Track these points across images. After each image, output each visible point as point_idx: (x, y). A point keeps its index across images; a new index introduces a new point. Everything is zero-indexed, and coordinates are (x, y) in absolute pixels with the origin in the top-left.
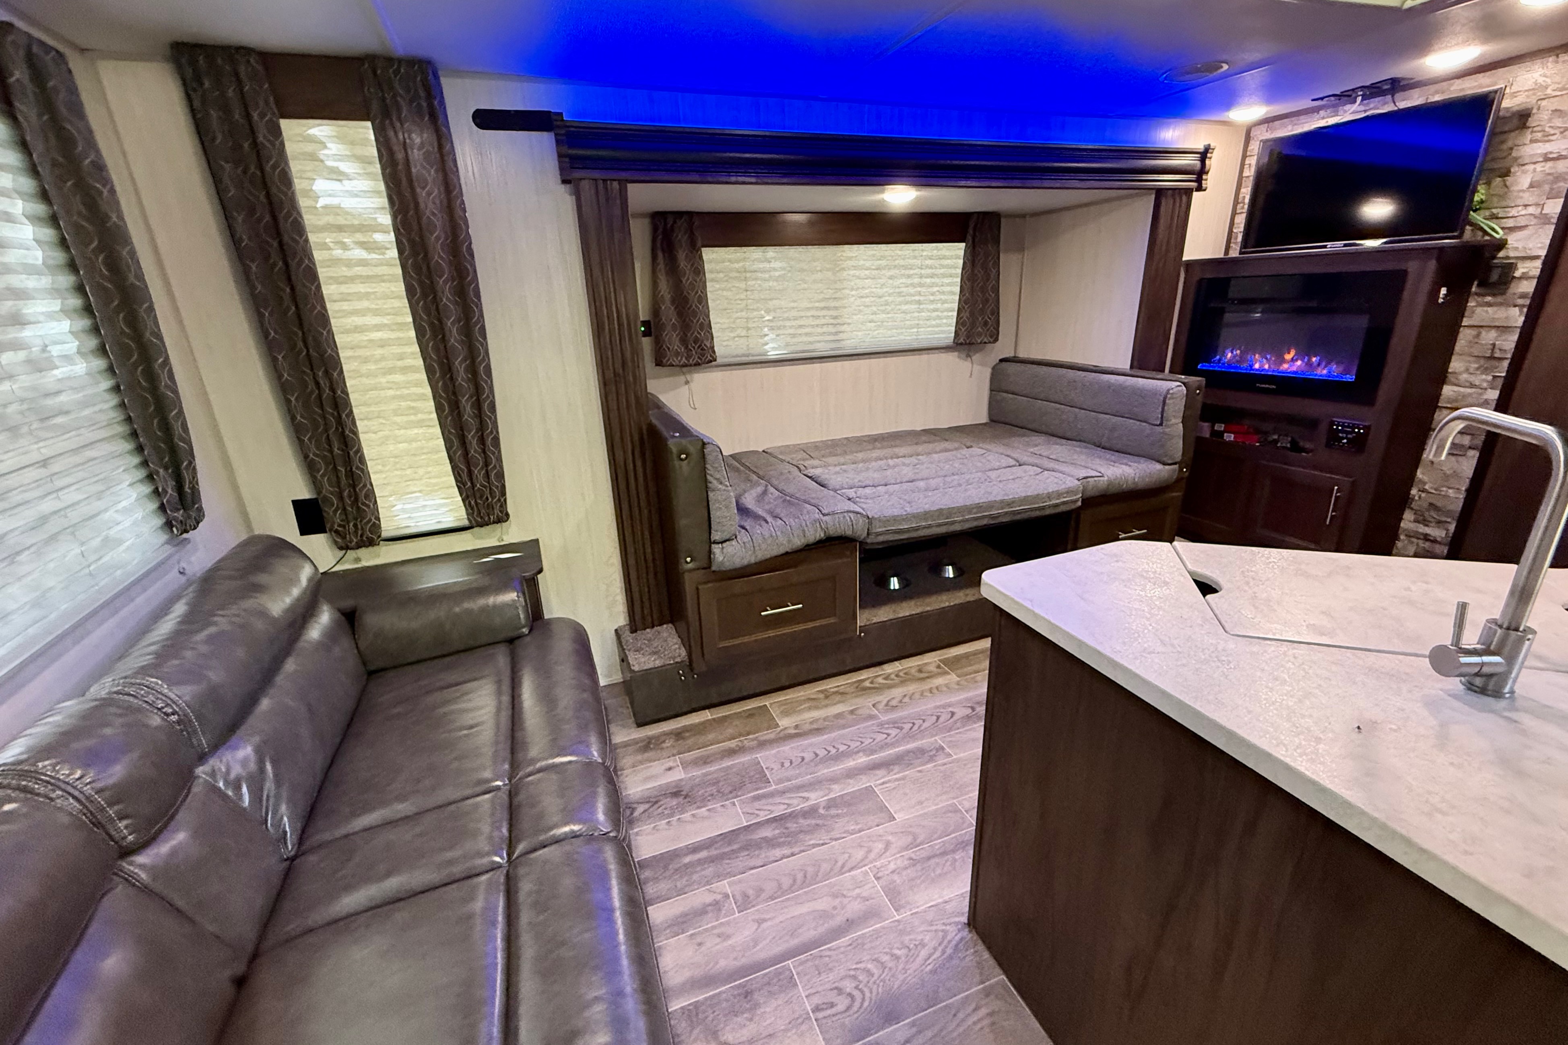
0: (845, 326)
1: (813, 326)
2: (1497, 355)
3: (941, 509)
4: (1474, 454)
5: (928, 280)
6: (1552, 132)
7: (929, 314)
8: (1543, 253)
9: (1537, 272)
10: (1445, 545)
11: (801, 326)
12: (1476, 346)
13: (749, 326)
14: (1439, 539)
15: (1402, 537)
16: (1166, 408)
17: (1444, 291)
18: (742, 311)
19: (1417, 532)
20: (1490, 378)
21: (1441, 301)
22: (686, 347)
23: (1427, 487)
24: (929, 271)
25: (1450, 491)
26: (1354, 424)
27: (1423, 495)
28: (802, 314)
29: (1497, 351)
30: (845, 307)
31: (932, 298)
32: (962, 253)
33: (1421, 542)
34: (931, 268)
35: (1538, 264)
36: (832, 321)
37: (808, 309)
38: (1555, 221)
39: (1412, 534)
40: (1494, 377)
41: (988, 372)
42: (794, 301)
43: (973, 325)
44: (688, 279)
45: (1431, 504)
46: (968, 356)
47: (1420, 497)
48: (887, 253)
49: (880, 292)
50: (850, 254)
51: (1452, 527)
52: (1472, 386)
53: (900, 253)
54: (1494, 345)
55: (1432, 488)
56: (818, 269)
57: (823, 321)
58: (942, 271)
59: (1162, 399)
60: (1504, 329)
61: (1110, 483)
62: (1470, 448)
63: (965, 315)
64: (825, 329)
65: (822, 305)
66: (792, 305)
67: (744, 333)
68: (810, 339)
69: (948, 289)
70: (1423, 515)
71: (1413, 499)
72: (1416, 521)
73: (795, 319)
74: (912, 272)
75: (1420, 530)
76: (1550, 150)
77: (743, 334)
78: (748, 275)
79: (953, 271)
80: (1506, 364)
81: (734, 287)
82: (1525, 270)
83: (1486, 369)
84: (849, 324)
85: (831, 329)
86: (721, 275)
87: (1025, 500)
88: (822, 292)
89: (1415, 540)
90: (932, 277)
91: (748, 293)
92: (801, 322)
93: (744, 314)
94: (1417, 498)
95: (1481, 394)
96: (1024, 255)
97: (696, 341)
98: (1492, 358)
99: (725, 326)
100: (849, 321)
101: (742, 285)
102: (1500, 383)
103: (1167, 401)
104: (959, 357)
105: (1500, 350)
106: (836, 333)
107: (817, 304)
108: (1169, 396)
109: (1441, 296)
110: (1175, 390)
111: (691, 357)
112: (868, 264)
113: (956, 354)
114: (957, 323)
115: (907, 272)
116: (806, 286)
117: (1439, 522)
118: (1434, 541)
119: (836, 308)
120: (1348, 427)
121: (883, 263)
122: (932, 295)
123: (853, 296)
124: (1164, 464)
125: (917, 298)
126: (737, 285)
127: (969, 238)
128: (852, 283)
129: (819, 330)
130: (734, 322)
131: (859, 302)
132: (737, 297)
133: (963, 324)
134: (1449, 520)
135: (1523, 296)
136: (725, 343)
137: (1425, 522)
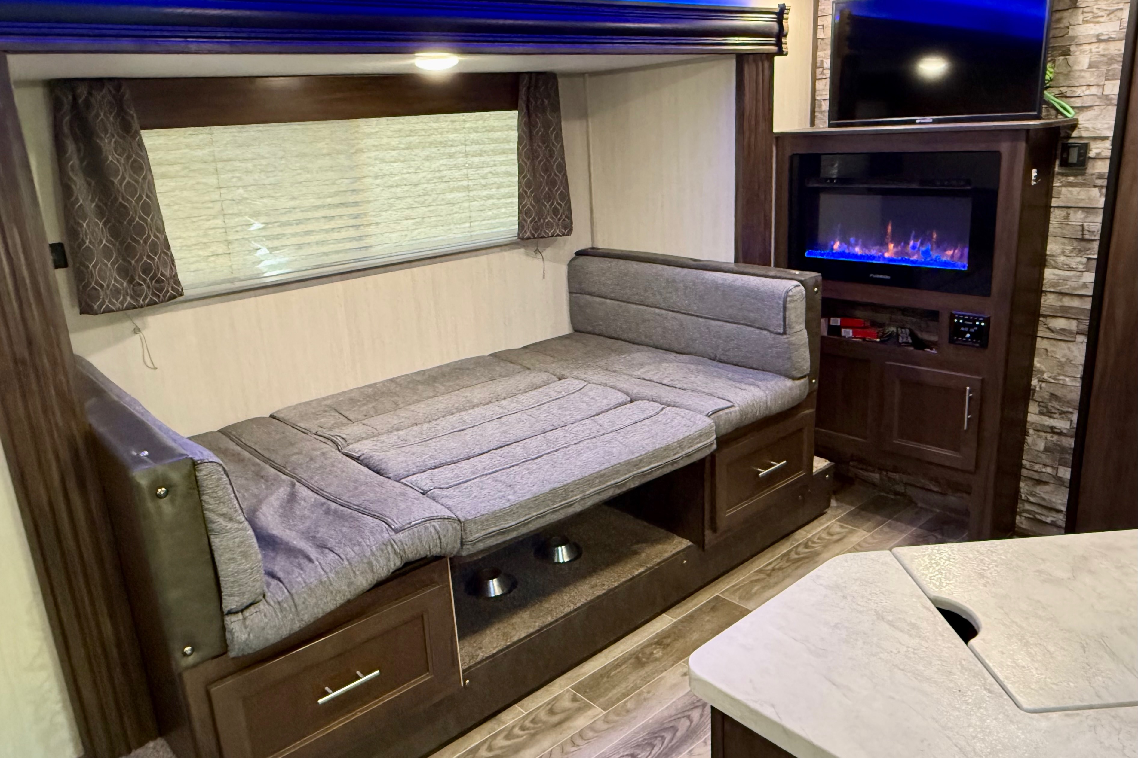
0: (372, 227)
1: (327, 231)
2: (1087, 237)
3: (555, 489)
4: (1082, 339)
5: (476, 160)
6: (1100, 14)
7: (482, 203)
8: (1110, 134)
9: (1108, 153)
10: (1071, 437)
11: (308, 233)
12: (1068, 227)
13: (230, 238)
14: (1065, 431)
15: (1031, 431)
16: (787, 313)
17: (1034, 173)
18: (215, 217)
19: (1044, 425)
20: (1084, 260)
21: (1033, 183)
22: (131, 281)
23: (1045, 376)
24: (476, 147)
25: (1067, 379)
26: (974, 317)
27: (1044, 385)
28: (310, 215)
29: (1086, 232)
30: (369, 202)
31: (483, 182)
32: (515, 122)
33: (1049, 436)
34: (477, 143)
35: (1108, 144)
36: (352, 222)
37: (318, 207)
38: (1115, 102)
39: (1039, 428)
40: (1089, 259)
41: (564, 270)
42: (294, 198)
43: (540, 215)
44: (123, 178)
45: (1052, 394)
46: (537, 251)
47: (1041, 388)
48: (418, 127)
49: (415, 178)
50: (368, 130)
51: (1075, 417)
52: (1071, 269)
53: (435, 125)
54: (1082, 226)
55: (1050, 377)
56: (325, 151)
57: (339, 223)
58: (492, 146)
59: (781, 302)
60: (1088, 210)
61: (743, 413)
62: (1078, 333)
63: (529, 202)
64: (344, 234)
65: (336, 200)
66: (293, 203)
67: (221, 249)
68: (325, 249)
69: (503, 168)
70: (1046, 407)
71: (1034, 390)
72: (1041, 413)
73: (299, 222)
74: (453, 150)
75: (1047, 423)
76: (1100, 31)
77: (220, 251)
78: (220, 165)
79: (507, 146)
80: (1096, 246)
81: (198, 183)
82: (1097, 151)
83: (1080, 251)
84: (377, 224)
85: (352, 233)
86: (177, 168)
87: (654, 455)
88: (334, 184)
89: (1043, 434)
90: (481, 155)
91: (222, 191)
92: (310, 227)
93: (219, 222)
94: (1038, 389)
95: (1080, 277)
96: (587, 121)
97: (147, 269)
98: (1083, 240)
99: (193, 241)
100: (377, 220)
101: (212, 180)
102: (1094, 263)
103: (788, 305)
104: (527, 255)
105: (1089, 231)
106: (360, 238)
107: (329, 200)
108: (788, 299)
109: (1033, 178)
110: (794, 290)
111: (140, 296)
112: (394, 142)
113: (522, 250)
114: (520, 212)
115: (448, 150)
116: (309, 176)
117: (1062, 413)
118: (1060, 434)
119: (356, 204)
120: (968, 320)
121: (414, 139)
122: (484, 178)
123: (378, 185)
124: (794, 378)
125: (465, 183)
126: (204, 181)
127: (522, 103)
128: (376, 169)
129: (336, 235)
130: (205, 235)
131: (386, 194)
132: (207, 198)
133: (528, 213)
134: (1070, 410)
135: (1100, 176)
136: (193, 267)
137: (1049, 414)
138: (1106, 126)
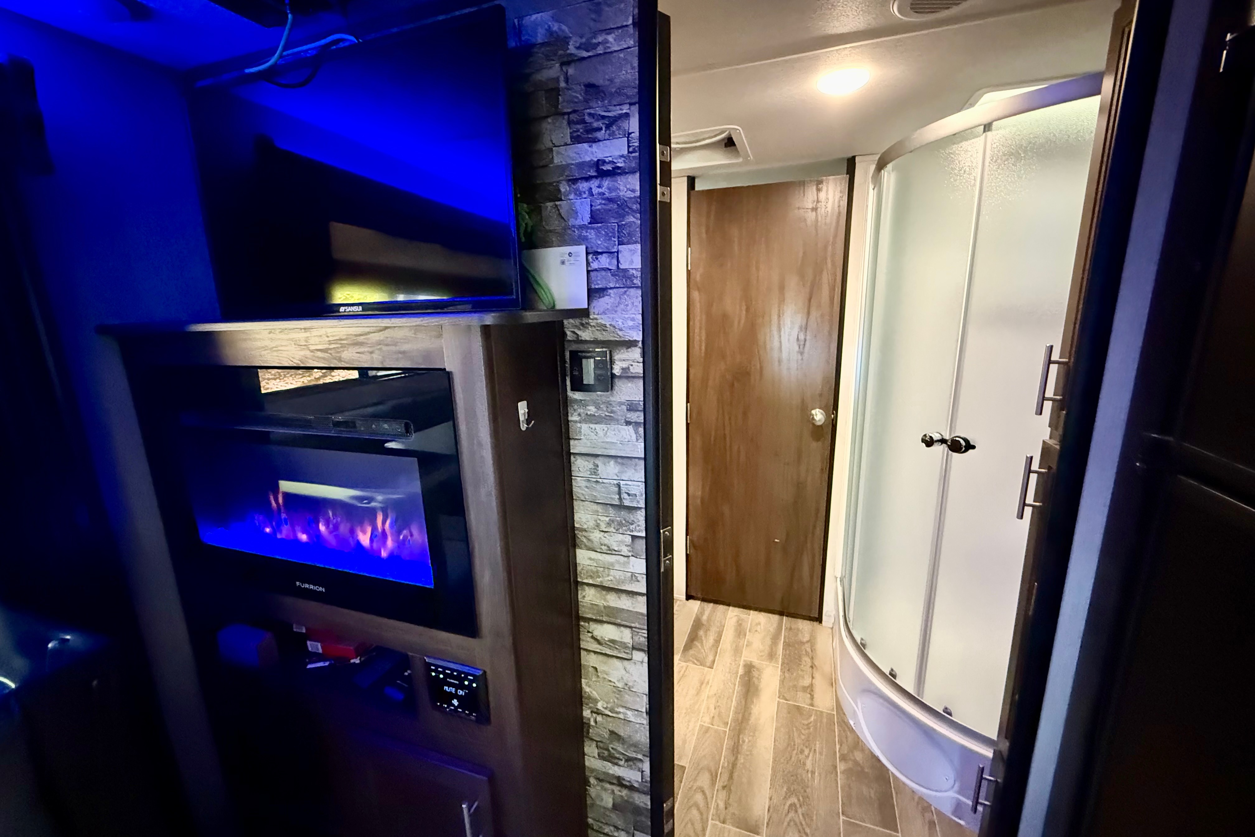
2: (627, 503)
4: (641, 657)
6: (595, 125)
8: (637, 335)
9: (638, 369)
10: (644, 793)
12: (598, 487)
14: (636, 785)
15: (592, 781)
17: (523, 408)
19: (608, 774)
20: (628, 539)
21: (524, 427)
23: (600, 706)
25: (629, 713)
26: (460, 673)
27: (599, 718)
29: (625, 496)
33: (616, 789)
35: (636, 354)
38: (639, 281)
39: (602, 777)
40: (634, 537)
45: (612, 733)
47: (596, 722)
51: (646, 766)
52: (610, 551)
54: (619, 486)
55: (606, 708)
60: (621, 459)
62: (634, 648)
70: (608, 750)
71: (589, 726)
72: (601, 757)
75: (611, 772)
76: (600, 156)
80: (640, 517)
82: (625, 365)
83: (620, 524)
89: (608, 786)
94: (592, 723)
95: (625, 564)
98: (621, 507)
102: (641, 545)
105: (629, 495)
109: (522, 418)
117: (628, 759)
118: (631, 788)
120: (451, 676)
134: (640, 756)
135: (631, 407)
137: (611, 758)
138: (631, 323)
